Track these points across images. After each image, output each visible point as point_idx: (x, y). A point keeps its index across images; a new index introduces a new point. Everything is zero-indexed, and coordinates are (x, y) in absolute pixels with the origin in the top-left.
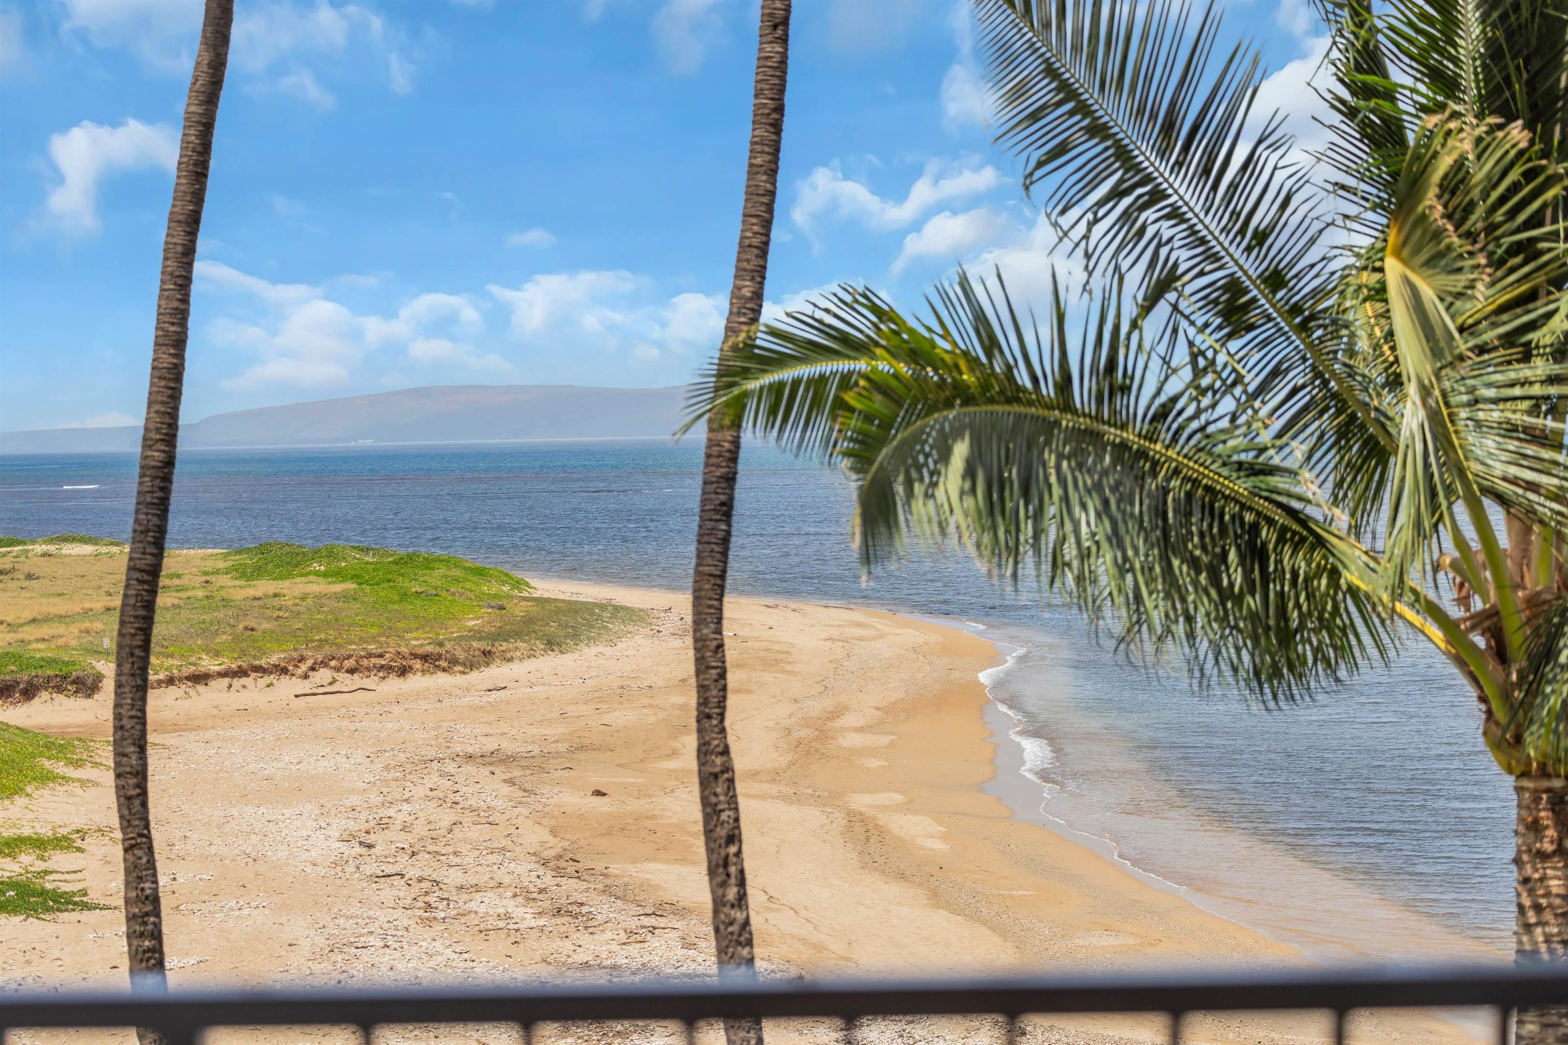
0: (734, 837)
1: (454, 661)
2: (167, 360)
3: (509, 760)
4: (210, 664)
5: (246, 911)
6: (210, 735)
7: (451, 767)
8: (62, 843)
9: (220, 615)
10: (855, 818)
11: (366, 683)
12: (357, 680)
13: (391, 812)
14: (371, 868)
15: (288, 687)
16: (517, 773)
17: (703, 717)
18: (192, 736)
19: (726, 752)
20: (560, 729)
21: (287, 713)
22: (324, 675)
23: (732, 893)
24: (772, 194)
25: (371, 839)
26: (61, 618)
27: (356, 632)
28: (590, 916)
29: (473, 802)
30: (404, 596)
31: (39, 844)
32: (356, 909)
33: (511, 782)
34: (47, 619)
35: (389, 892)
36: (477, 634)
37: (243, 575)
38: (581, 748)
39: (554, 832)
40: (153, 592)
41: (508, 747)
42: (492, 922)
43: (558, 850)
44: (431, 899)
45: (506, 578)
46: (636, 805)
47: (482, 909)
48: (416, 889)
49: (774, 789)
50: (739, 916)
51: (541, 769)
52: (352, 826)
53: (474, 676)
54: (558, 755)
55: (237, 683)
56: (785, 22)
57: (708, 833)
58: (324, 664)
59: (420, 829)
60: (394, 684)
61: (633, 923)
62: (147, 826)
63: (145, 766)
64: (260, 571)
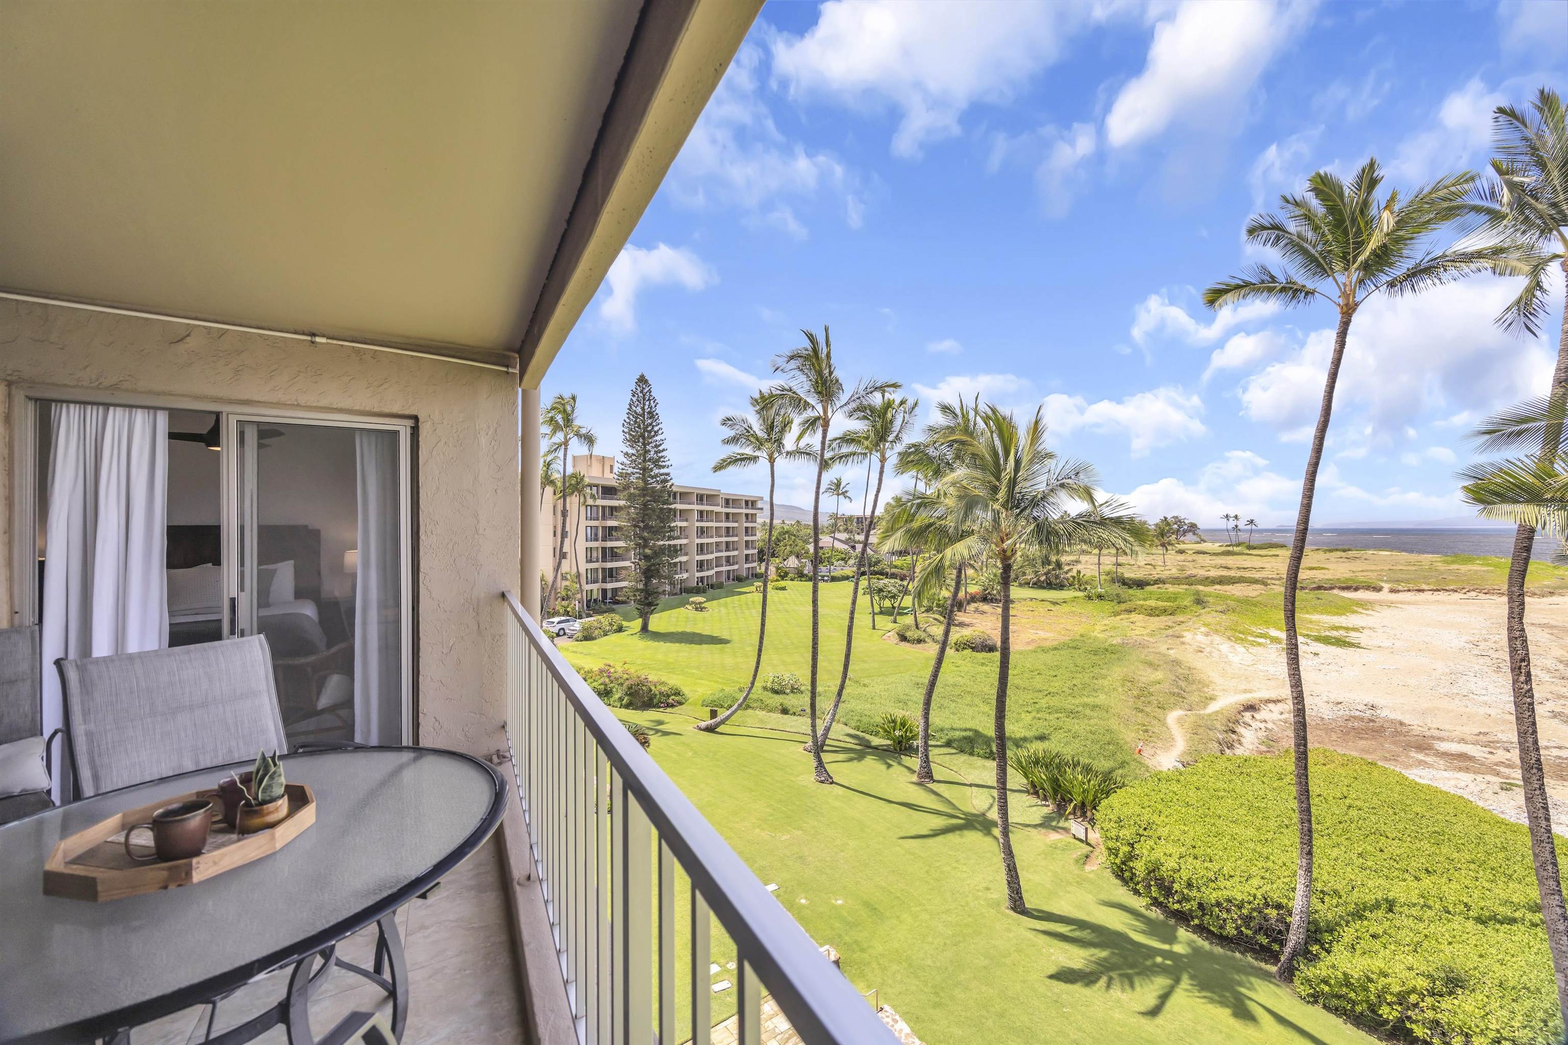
1: (1535, 594)
3: (1552, 627)
4: (1424, 587)
8: (1354, 629)
9: (1433, 574)
11: (1492, 597)
12: (1488, 596)
15: (1456, 596)
21: (1455, 603)
22: (1473, 594)
26: (1372, 571)
31: (1347, 629)
33: (1552, 634)
34: (1367, 571)
41: (1553, 623)
53: (1544, 599)
55: (1436, 593)
58: (1473, 590)
64: (1453, 562)
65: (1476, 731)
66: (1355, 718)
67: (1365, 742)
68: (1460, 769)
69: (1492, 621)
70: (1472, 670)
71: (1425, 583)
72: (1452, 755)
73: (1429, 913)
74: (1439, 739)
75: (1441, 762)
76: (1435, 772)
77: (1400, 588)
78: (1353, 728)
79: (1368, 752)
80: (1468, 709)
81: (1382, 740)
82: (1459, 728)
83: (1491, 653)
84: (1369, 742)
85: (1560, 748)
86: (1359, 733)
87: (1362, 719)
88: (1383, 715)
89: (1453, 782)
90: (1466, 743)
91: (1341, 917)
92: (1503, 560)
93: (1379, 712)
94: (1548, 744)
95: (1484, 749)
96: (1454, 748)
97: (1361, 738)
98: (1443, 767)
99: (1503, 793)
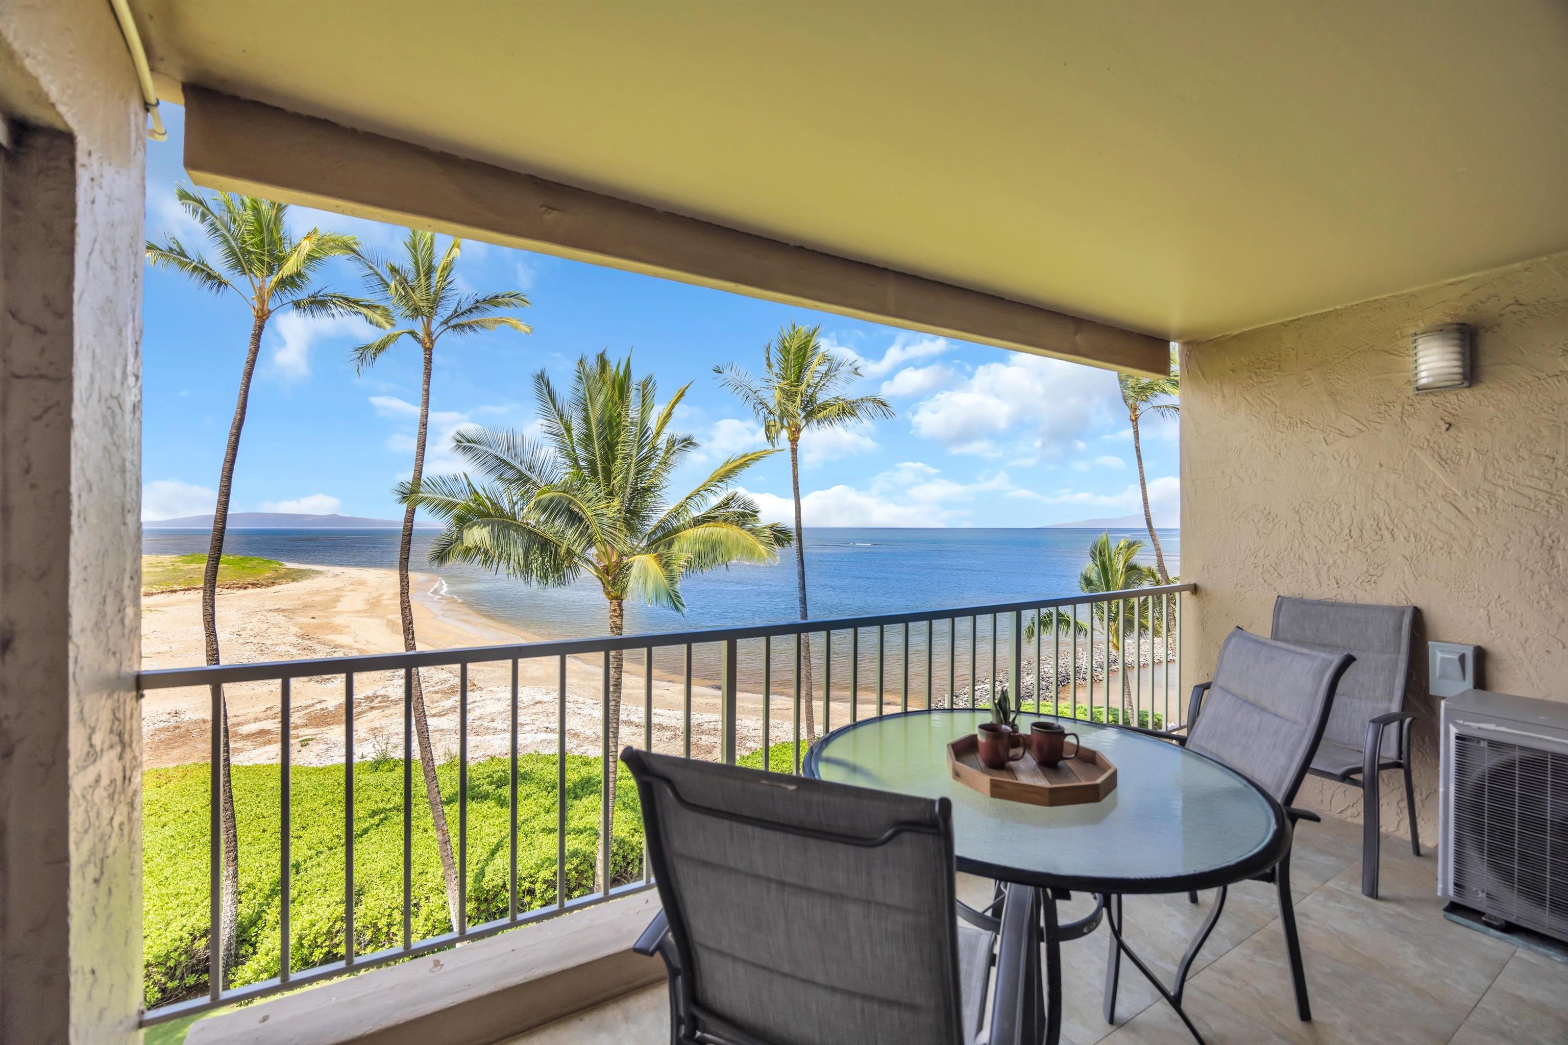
0: (411, 623)
1: (262, 585)
2: (223, 499)
3: (283, 610)
4: (176, 587)
5: (198, 655)
6: (178, 607)
7: (265, 613)
10: (389, 621)
11: (233, 591)
13: (246, 626)
14: (241, 641)
16: (287, 614)
17: (402, 593)
18: (173, 607)
19: (409, 602)
20: (299, 602)
23: (410, 637)
24: (422, 465)
25: (240, 633)
27: (228, 578)
28: (315, 650)
29: (274, 622)
30: (244, 568)
32: (237, 652)
33: (285, 616)
35: (248, 647)
36: (270, 578)
37: (186, 563)
38: (306, 607)
39: (300, 628)
40: (218, 564)
41: (283, 607)
42: (283, 653)
43: (302, 633)
44: (262, 648)
45: (278, 563)
46: (324, 620)
47: (280, 650)
48: (257, 646)
49: (366, 615)
50: (413, 642)
51: (294, 613)
52: (233, 630)
53: (269, 589)
54: (299, 608)
55: (187, 592)
56: (426, 424)
57: (403, 622)
59: (256, 630)
60: (242, 592)
61: (328, 651)
62: (215, 629)
63: (214, 613)
64: (191, 562)
65: (264, 708)
66: (160, 730)
67: (178, 751)
68: (265, 744)
69: (243, 611)
70: (245, 657)
71: (176, 584)
72: (254, 734)
73: (322, 857)
74: (239, 724)
75: (249, 743)
76: (248, 754)
77: (154, 591)
78: (161, 741)
79: (184, 758)
80: (255, 691)
81: (192, 743)
82: (251, 710)
83: (252, 639)
84: (182, 749)
85: (320, 702)
86: (169, 744)
87: (167, 729)
88: (187, 718)
89: (265, 756)
90: (260, 721)
91: (261, 905)
92: (231, 557)
93: (182, 716)
94: (313, 702)
95: (274, 721)
96: (253, 728)
97: (173, 748)
98: (252, 747)
99: (304, 749)
